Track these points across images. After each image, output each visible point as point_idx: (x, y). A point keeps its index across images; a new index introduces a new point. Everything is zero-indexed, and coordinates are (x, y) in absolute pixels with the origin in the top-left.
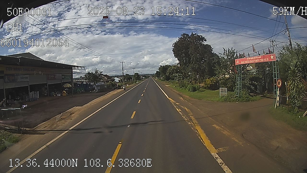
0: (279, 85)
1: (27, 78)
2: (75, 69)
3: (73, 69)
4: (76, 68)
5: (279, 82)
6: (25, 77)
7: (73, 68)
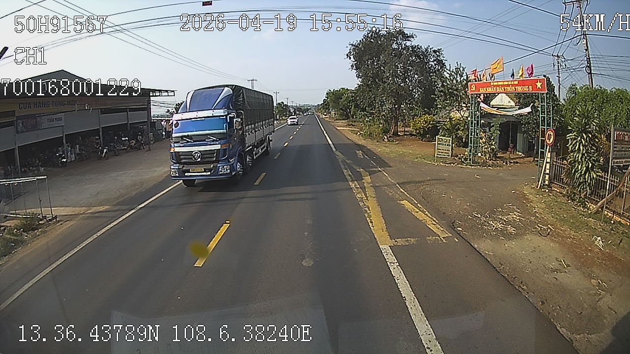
0: (550, 140)
1: (60, 119)
2: (156, 96)
3: (152, 96)
4: (157, 94)
5: (549, 135)
6: (56, 119)
7: (151, 94)
